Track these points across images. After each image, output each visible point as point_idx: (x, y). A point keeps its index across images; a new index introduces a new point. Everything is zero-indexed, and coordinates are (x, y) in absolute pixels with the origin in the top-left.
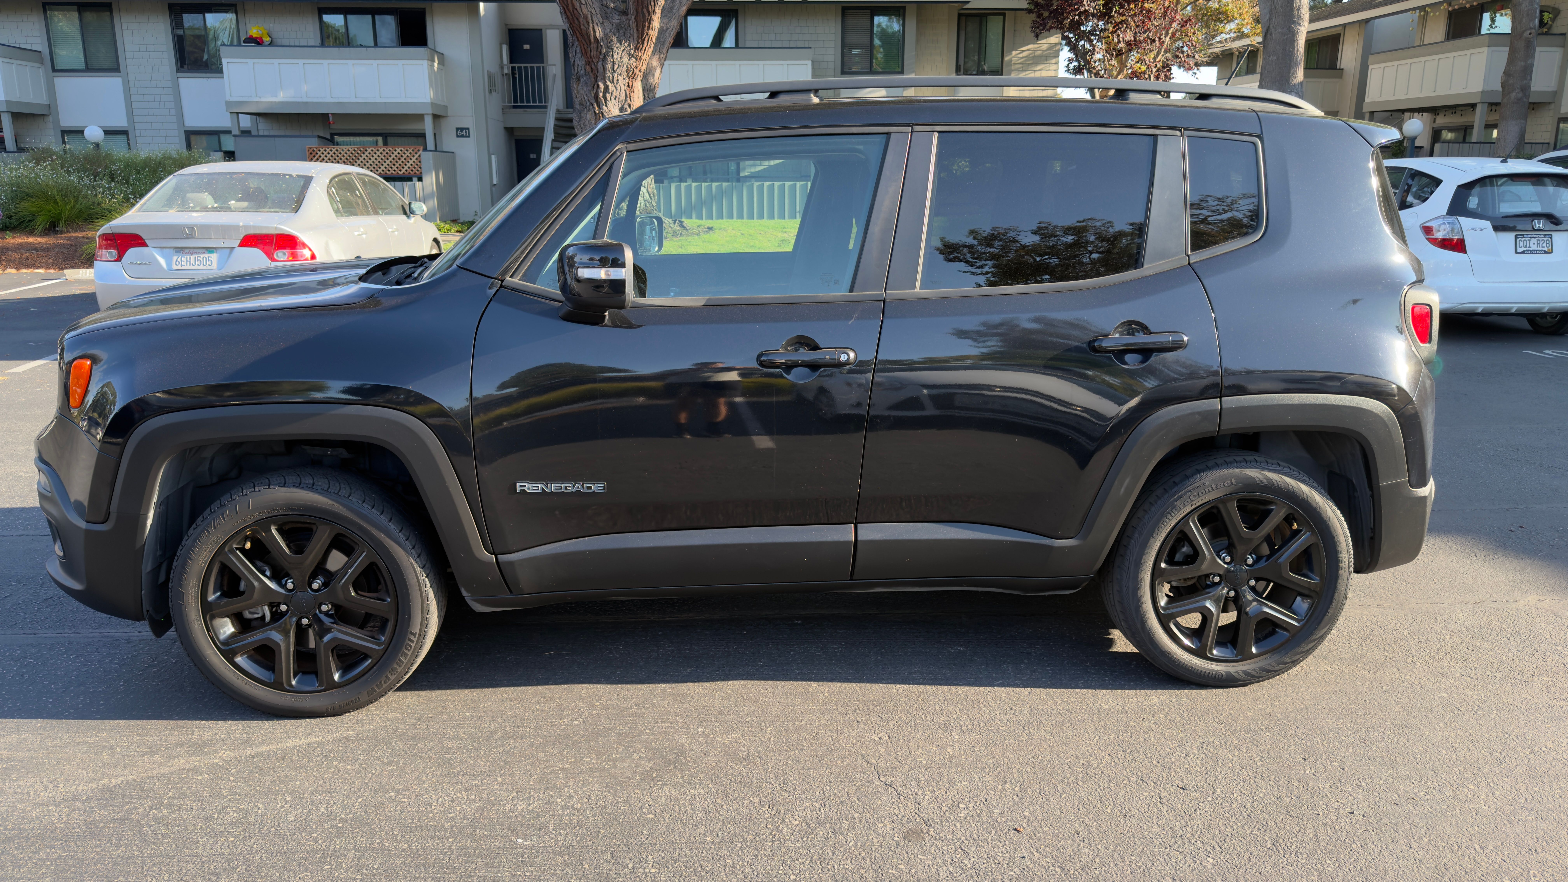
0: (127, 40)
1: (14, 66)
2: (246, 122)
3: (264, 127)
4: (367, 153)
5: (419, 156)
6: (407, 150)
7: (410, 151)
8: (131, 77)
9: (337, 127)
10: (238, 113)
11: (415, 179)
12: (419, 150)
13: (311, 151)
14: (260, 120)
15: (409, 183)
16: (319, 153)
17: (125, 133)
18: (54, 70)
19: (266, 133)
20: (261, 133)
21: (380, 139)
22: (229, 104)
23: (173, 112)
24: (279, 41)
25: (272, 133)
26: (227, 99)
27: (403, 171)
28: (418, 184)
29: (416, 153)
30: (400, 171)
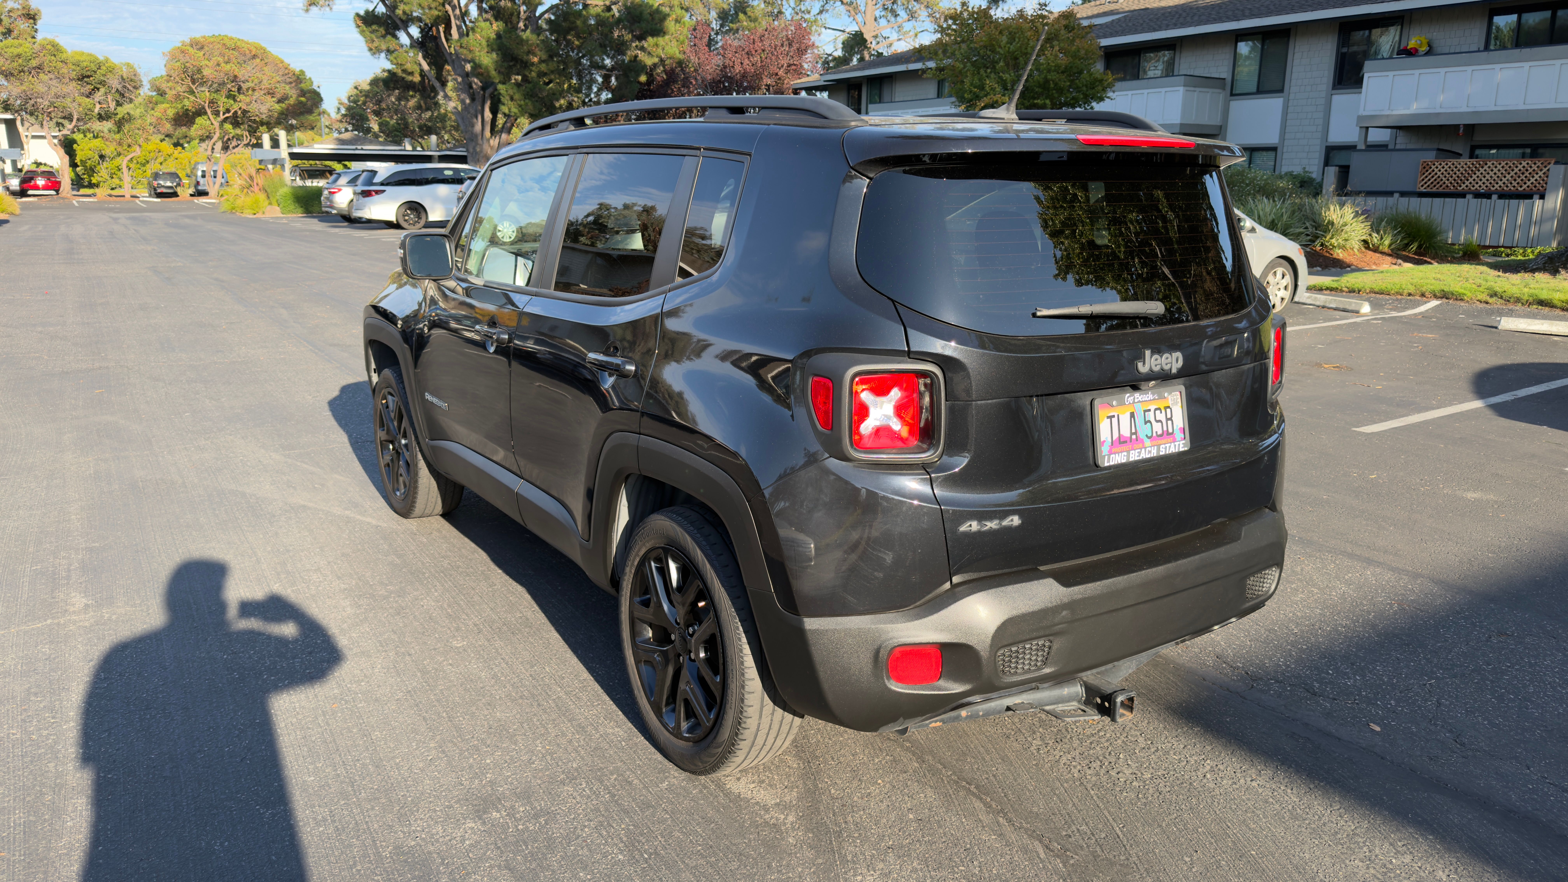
0: (1296, 62)
1: (1196, 93)
2: (1377, 136)
3: (1402, 141)
4: (1486, 167)
5: (1548, 170)
6: (1535, 164)
7: (1539, 164)
8: (1292, 96)
9: (1479, 138)
10: (1367, 128)
11: (1536, 197)
12: (1549, 164)
13: (1425, 165)
14: (1400, 133)
15: (1527, 201)
16: (1433, 167)
17: (1274, 149)
18: (1232, 95)
19: (1403, 147)
20: (1398, 147)
21: (1528, 151)
22: (1360, 118)
23: (1320, 128)
24: (1439, 50)
25: (1410, 146)
26: (1360, 114)
27: (1525, 187)
28: (1538, 203)
29: (1545, 167)
30: (1521, 187)
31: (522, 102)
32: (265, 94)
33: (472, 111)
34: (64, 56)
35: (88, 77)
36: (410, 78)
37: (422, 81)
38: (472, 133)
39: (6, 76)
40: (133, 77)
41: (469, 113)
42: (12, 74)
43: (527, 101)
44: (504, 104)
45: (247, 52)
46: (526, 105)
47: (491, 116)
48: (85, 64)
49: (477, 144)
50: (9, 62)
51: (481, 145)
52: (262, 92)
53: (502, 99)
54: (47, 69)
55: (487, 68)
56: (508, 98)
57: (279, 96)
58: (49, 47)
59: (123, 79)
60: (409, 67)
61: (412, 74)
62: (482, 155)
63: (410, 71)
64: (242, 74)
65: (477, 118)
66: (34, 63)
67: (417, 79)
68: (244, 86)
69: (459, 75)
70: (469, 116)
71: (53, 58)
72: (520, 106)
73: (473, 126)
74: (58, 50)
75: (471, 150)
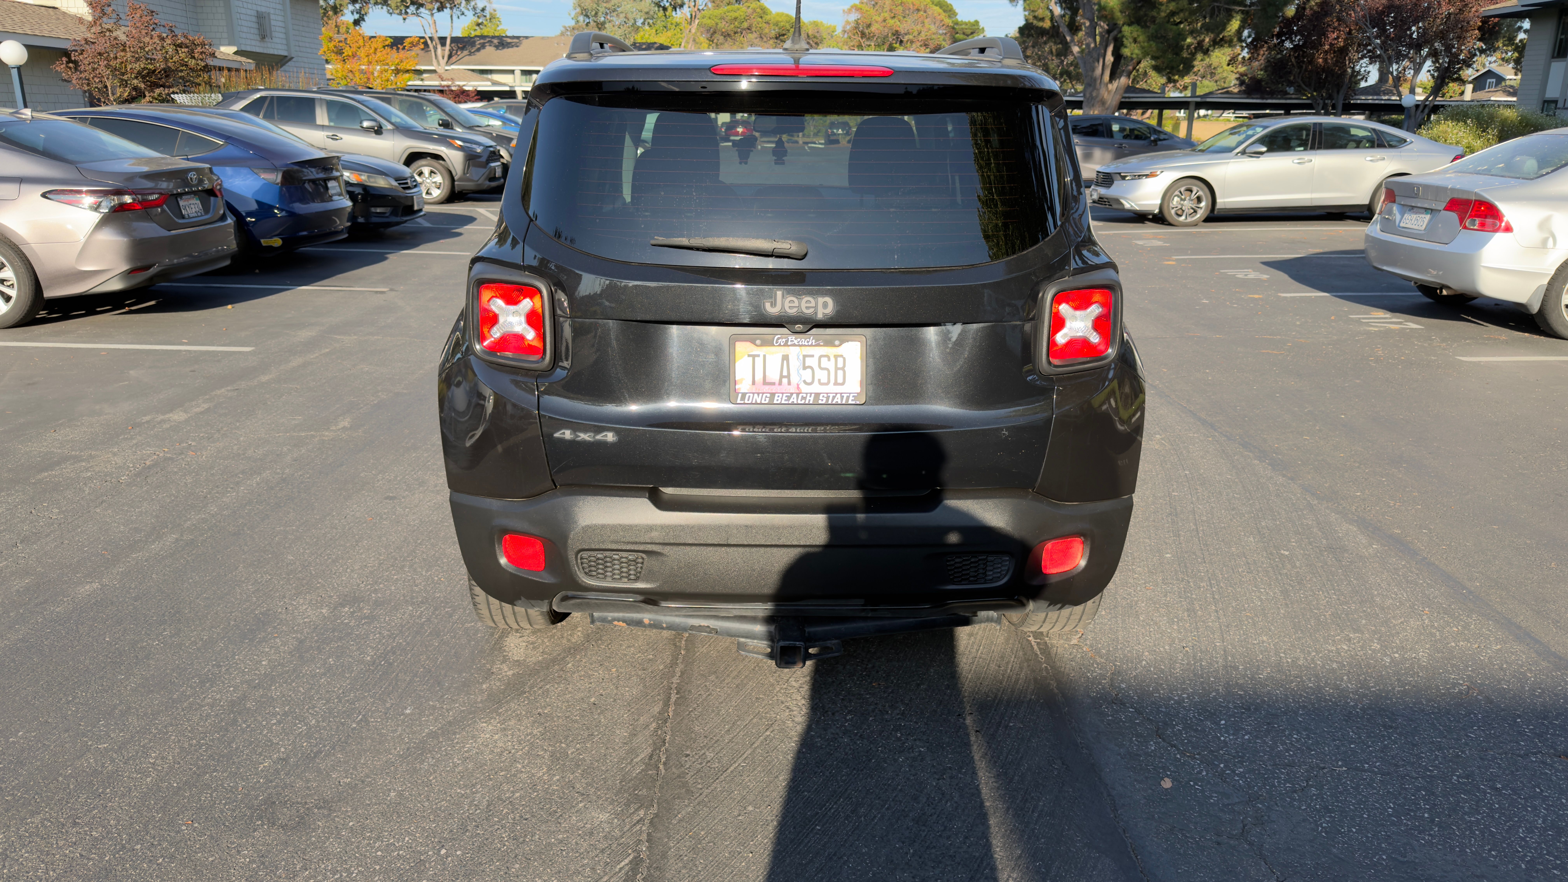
31: (1146, 44)
32: (921, 46)
33: (1095, 55)
34: (767, 17)
35: (784, 35)
36: (1040, 24)
37: (1053, 27)
38: (1091, 78)
39: (725, 37)
40: (816, 34)
41: (1092, 57)
42: (729, 35)
43: (1152, 43)
44: (1126, 47)
45: (911, 7)
46: (1150, 46)
47: (1112, 59)
48: (782, 24)
49: (1095, 88)
50: (728, 25)
51: (1098, 90)
52: (919, 44)
53: (1125, 42)
54: (753, 29)
55: (1112, 10)
56: (1131, 40)
57: (932, 46)
58: (758, 10)
59: (808, 36)
60: (1040, 13)
61: (1042, 19)
62: (1098, 99)
63: (1040, 16)
64: (902, 27)
65: (1098, 61)
66: (745, 25)
67: (1047, 24)
68: (905, 39)
69: (1088, 19)
70: (1091, 60)
71: (760, 19)
72: (1143, 48)
73: (1093, 70)
74: (764, 13)
75: (1088, 95)
